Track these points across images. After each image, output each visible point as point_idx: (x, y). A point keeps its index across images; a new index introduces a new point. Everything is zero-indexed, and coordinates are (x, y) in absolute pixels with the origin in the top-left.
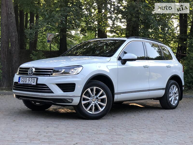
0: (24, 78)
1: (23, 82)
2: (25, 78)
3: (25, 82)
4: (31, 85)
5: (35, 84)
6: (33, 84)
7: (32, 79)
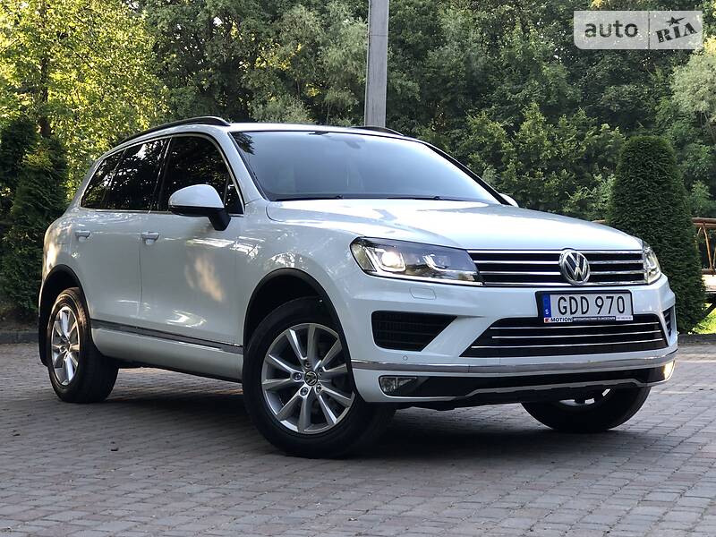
0: (571, 298)
1: (572, 313)
2: (578, 297)
3: (579, 314)
4: (614, 322)
5: (628, 317)
6: (620, 318)
7: (612, 298)
